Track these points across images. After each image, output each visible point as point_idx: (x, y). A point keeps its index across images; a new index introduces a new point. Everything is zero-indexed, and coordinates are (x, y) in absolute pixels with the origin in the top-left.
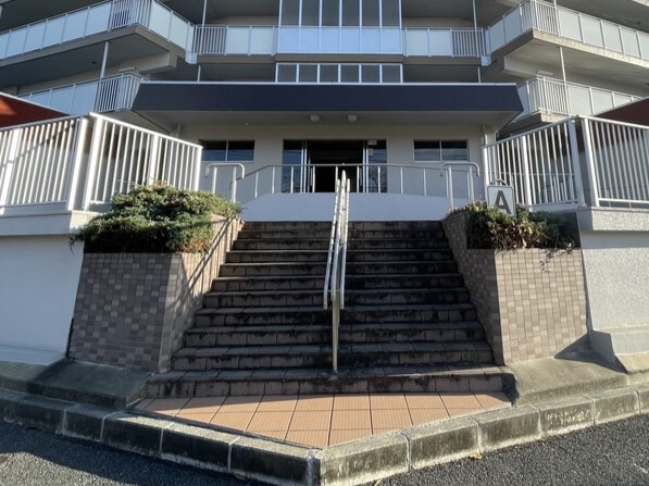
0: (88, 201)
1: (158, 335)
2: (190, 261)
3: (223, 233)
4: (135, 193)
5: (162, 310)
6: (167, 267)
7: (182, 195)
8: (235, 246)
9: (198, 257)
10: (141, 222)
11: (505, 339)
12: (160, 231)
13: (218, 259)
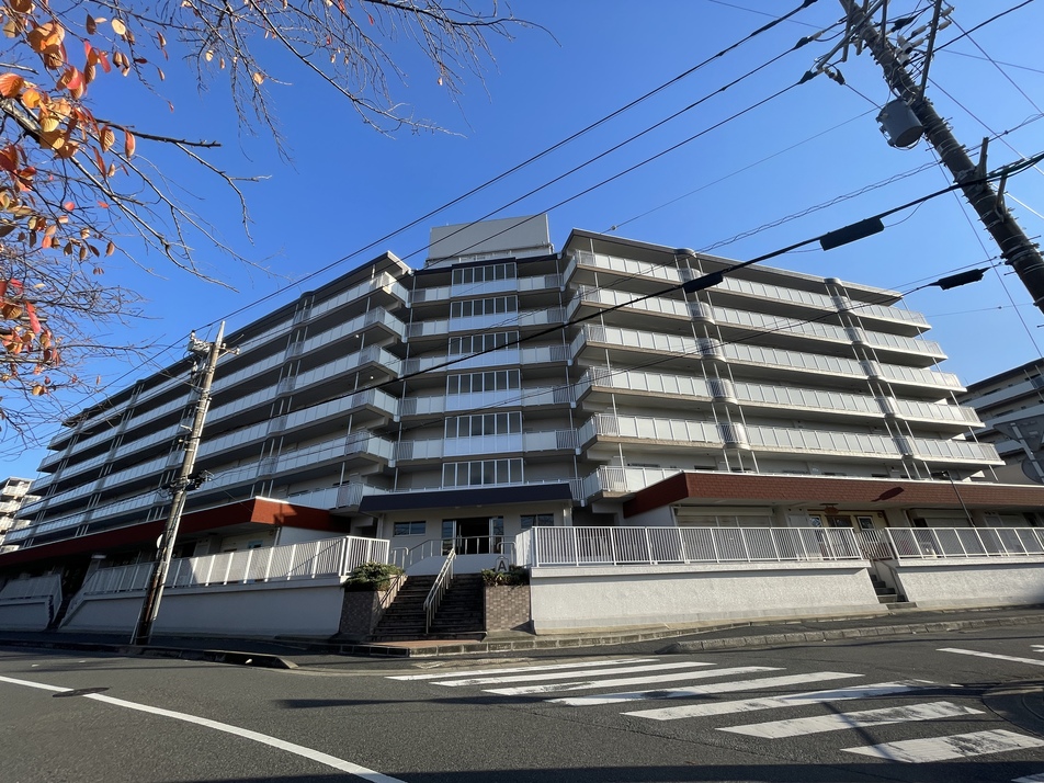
0: (346, 572)
1: (370, 621)
2: (381, 594)
3: (396, 582)
4: (362, 567)
5: (371, 612)
6: (373, 597)
7: (379, 567)
8: (402, 588)
9: (384, 593)
10: (365, 580)
11: (487, 621)
12: (370, 582)
13: (393, 594)
